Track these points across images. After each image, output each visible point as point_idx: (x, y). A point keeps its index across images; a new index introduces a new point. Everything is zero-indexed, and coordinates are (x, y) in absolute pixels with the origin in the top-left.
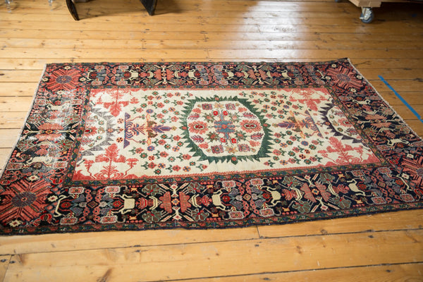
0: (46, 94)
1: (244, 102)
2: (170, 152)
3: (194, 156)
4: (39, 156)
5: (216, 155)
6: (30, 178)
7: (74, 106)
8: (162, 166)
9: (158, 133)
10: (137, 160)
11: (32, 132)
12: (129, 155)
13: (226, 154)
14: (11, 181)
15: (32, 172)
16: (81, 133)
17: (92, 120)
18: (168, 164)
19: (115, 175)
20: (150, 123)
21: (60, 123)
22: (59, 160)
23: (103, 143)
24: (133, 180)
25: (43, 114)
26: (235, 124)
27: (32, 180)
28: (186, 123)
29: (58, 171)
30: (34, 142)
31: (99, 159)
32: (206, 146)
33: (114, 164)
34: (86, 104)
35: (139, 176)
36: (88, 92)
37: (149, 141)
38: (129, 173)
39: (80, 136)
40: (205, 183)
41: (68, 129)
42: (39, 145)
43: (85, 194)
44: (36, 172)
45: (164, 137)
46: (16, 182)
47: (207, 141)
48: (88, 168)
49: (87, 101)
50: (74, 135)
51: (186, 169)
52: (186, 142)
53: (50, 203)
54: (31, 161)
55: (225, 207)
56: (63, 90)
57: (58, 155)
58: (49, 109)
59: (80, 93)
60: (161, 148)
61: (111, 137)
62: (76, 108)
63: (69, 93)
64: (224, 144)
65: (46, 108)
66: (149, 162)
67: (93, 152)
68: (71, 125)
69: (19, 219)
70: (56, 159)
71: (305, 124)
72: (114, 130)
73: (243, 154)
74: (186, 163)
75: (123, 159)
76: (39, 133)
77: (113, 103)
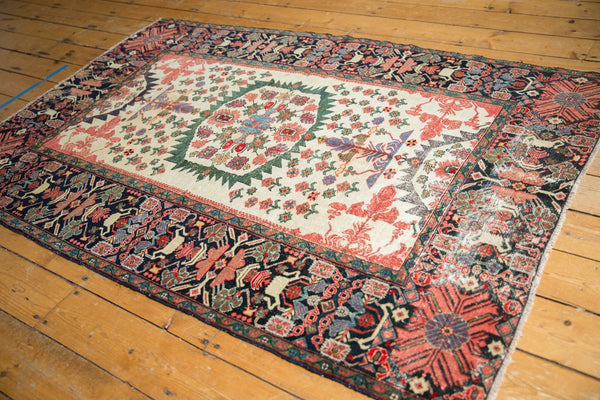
0: (506, 289)
4: (543, 148)
6: (559, 121)
7: (454, 233)
11: (549, 193)
14: (588, 123)
15: (556, 129)
16: (464, 169)
17: (435, 189)
20: (346, 159)
21: (494, 197)
22: (513, 136)
23: (439, 144)
25: (523, 230)
27: (557, 118)
29: (518, 122)
30: (548, 172)
31: (455, 125)
33: (440, 115)
34: (429, 230)
36: (408, 264)
39: (469, 164)
41: (485, 182)
42: (540, 166)
43: (493, 90)
44: (551, 128)
46: (580, 121)
48: (475, 117)
49: (423, 238)
50: (477, 169)
53: (536, 89)
54: (557, 144)
56: (462, 291)
57: (512, 143)
58: (507, 240)
59: (428, 267)
61: (421, 149)
62: (451, 228)
63: (451, 277)
65: (513, 244)
67: (460, 135)
68: (476, 188)
69: (577, 83)
70: (518, 138)
72: (410, 160)
75: (424, 118)
76: (538, 189)
77: (375, 219)
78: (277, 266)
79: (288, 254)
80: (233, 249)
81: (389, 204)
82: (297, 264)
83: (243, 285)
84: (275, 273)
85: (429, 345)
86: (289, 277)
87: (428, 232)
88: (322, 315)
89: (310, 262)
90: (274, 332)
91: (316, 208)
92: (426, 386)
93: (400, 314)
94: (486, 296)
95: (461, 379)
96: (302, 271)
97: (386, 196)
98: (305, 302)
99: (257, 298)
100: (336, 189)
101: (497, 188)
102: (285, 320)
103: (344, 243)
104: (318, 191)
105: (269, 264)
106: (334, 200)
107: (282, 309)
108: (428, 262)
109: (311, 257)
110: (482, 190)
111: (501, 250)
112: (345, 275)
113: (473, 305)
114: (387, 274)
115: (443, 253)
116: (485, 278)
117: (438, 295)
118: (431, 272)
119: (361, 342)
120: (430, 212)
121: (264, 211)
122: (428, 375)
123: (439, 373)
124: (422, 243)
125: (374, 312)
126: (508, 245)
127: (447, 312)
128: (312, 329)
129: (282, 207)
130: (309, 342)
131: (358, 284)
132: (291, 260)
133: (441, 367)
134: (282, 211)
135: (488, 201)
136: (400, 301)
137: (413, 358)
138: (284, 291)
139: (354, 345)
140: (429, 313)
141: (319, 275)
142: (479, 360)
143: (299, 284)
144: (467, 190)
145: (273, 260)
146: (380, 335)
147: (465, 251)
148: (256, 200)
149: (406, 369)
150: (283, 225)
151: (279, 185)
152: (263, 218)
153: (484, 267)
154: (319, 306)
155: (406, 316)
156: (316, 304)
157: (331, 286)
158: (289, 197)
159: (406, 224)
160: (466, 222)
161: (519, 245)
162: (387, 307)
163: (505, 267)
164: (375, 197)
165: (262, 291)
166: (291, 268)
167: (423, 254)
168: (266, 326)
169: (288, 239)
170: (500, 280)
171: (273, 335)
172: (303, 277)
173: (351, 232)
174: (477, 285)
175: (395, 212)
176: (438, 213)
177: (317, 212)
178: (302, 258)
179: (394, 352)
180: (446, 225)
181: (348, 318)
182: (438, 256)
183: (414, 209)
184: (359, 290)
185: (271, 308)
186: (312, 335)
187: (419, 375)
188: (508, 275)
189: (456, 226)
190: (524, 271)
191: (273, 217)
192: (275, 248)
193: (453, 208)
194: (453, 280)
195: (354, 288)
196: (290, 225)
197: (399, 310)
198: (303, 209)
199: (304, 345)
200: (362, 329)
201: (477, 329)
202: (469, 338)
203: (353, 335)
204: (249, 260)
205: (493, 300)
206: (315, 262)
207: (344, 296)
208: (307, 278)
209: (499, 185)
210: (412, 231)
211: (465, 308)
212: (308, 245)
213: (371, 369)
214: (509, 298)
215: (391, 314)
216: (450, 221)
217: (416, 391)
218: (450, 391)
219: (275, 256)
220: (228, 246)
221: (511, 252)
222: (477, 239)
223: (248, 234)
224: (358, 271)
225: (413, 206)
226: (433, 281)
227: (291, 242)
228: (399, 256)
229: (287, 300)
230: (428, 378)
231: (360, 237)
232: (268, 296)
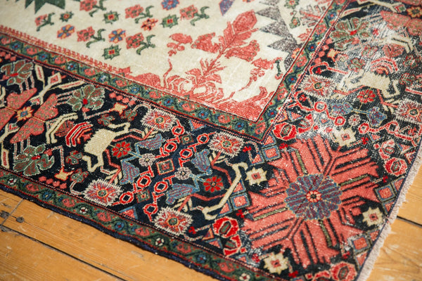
0: (390, 144)
7: (328, 74)
17: (308, 16)
21: (382, 27)
34: (297, 70)
36: (269, 113)
41: (373, 7)
49: (289, 80)
56: (334, 147)
58: (396, 82)
59: (293, 117)
62: (325, 67)
63: (322, 130)
65: (402, 87)
68: (360, 14)
77: (229, 55)
78: (100, 117)
79: (115, 100)
80: (42, 94)
81: (247, 35)
82: (126, 113)
83: (54, 141)
84: (97, 125)
85: (290, 214)
86: (116, 130)
87: (296, 72)
88: (157, 178)
89: (144, 110)
90: (96, 201)
91: (153, 41)
92: (284, 264)
93: (256, 176)
94: (364, 153)
95: (328, 254)
96: (132, 123)
97: (244, 25)
98: (136, 162)
99: (74, 158)
100: (179, 15)
101: (388, 15)
102: (110, 185)
103: (188, 87)
104: (155, 18)
105: (88, 114)
106: (175, 29)
107: (106, 171)
108: (294, 110)
109: (145, 105)
110: (367, 17)
111: (387, 95)
112: (188, 128)
113: (347, 163)
114: (241, 126)
115: (314, 99)
116: (364, 131)
117: (305, 152)
118: (297, 123)
119: (206, 210)
120: (300, 46)
121: (83, 44)
122: (288, 250)
123: (300, 248)
124: (288, 87)
125: (223, 174)
126: (396, 89)
127: (314, 173)
128: (144, 196)
129: (107, 39)
130: (140, 213)
131: (204, 139)
132: (119, 108)
133: (304, 241)
134: (107, 44)
135: (374, 31)
136: (257, 160)
137: (270, 230)
138: (109, 148)
139: (197, 216)
140: (292, 175)
141: (155, 127)
142: (351, 231)
143: (129, 139)
144: (348, 17)
145: (95, 108)
146: (230, 202)
147: (341, 97)
148: (72, 28)
149: (260, 243)
150: (109, 62)
151: (103, 9)
152: (81, 53)
153: (363, 116)
154: (154, 167)
155: (263, 178)
156: (150, 164)
157: (170, 142)
158: (117, 26)
159: (268, 63)
160: (344, 59)
161: (410, 89)
162: (240, 168)
163: (390, 116)
164: (229, 26)
165: (80, 148)
166: (118, 118)
167: (288, 100)
168: (85, 193)
169: (115, 81)
170: (383, 133)
171: (94, 204)
172: (134, 130)
173: (197, 72)
174: (353, 139)
175: (255, 46)
176: (310, 47)
177: (153, 46)
178: (134, 106)
179: (246, 223)
180: (319, 63)
181: (190, 181)
182: (306, 103)
183: (279, 43)
184: (205, 146)
185: (91, 170)
186: (145, 203)
187: (276, 250)
188: (393, 127)
189: (332, 64)
190: (413, 122)
191: (95, 52)
192: (98, 92)
193: (329, 42)
194: (324, 133)
195: (199, 143)
196: (117, 63)
197: (254, 171)
198: (135, 42)
199: (134, 216)
200: (208, 195)
201: (351, 193)
202: (340, 205)
203: (196, 202)
204: (63, 109)
205: (373, 159)
206: (150, 111)
207: (186, 153)
208: (139, 131)
209: (390, 11)
210: (275, 71)
211: (338, 167)
212: (141, 89)
213: (217, 244)
214: (393, 155)
215: (244, 176)
216: (324, 58)
217: (272, 270)
218: (313, 269)
219: (98, 103)
220: (34, 90)
221: (400, 97)
222: (358, 81)
223: (62, 75)
224: (204, 122)
225: (278, 38)
226: (299, 134)
227: (119, 85)
228: (258, 103)
229: (112, 159)
230: (287, 254)
231: (209, 79)
232: (88, 154)
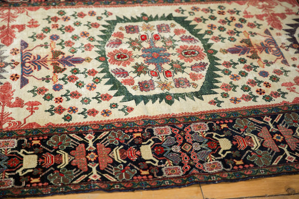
1: (182, 21)
2: (84, 92)
3: (116, 95)
5: (144, 93)
8: (73, 110)
9: (67, 67)
10: (39, 103)
12: (27, 97)
13: (158, 91)
18: (81, 107)
19: (10, 125)
20: (56, 54)
24: (35, 130)
26: (170, 51)
28: (104, 51)
32: (131, 82)
33: (7, 109)
35: (42, 124)
37: (55, 78)
38: (29, 121)
40: (131, 131)
45: (76, 71)
47: (132, 75)
51: (106, 113)
52: (104, 77)
55: (157, 161)
60: (71, 87)
64: (155, 79)
66: (56, 105)
71: (264, 48)
72: (7, 64)
73: (180, 90)
74: (105, 105)
75: (20, 103)
77: (4, 27)
